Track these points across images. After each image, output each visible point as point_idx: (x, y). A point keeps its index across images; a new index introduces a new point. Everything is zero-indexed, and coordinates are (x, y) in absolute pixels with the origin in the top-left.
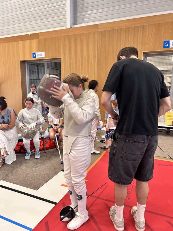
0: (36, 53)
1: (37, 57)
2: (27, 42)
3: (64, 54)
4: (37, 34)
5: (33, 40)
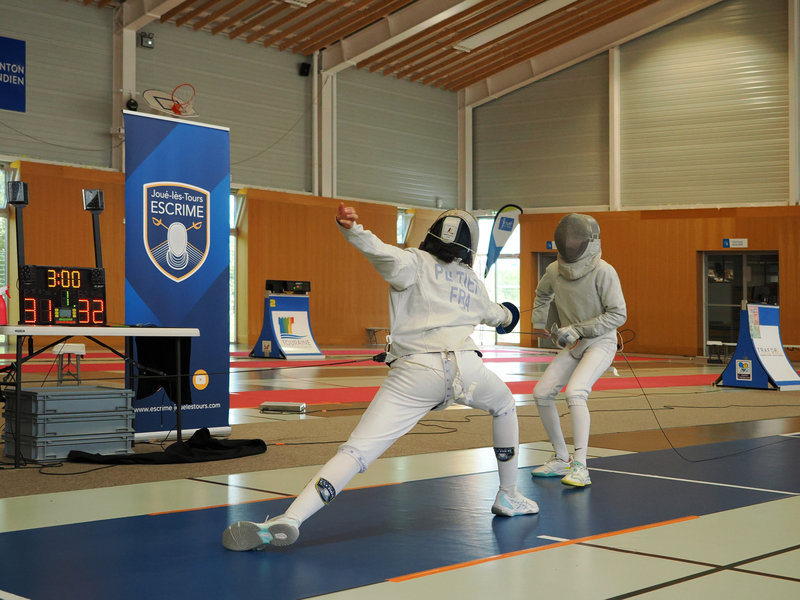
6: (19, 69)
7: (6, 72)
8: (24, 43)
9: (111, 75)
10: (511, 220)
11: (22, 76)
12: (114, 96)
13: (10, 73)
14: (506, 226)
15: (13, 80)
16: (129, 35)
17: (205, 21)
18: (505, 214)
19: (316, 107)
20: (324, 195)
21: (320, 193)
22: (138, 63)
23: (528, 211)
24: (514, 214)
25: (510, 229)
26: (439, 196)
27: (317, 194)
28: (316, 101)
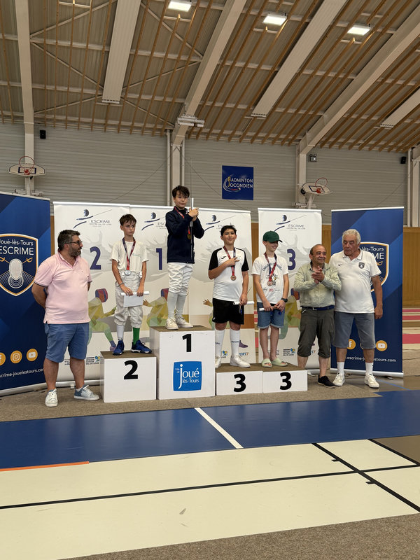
6: (251, 181)
7: (244, 183)
8: (251, 169)
9: (295, 178)
11: (252, 183)
12: (296, 188)
13: (246, 183)
15: (248, 186)
16: (303, 157)
17: (342, 144)
19: (409, 180)
20: (413, 226)
21: (411, 225)
22: (307, 170)
27: (409, 226)
28: (409, 176)
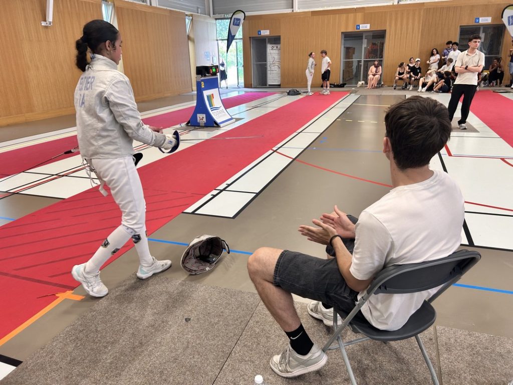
0: (361, 25)
1: (361, 29)
2: (351, 16)
3: (390, 26)
4: (363, 8)
5: (358, 14)
10: (239, 20)
14: (236, 23)
18: (235, 16)
23: (247, 14)
24: (240, 16)
25: (238, 25)
26: (199, 6)
